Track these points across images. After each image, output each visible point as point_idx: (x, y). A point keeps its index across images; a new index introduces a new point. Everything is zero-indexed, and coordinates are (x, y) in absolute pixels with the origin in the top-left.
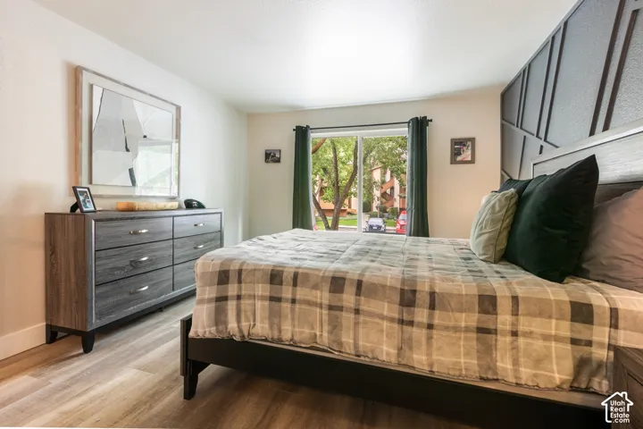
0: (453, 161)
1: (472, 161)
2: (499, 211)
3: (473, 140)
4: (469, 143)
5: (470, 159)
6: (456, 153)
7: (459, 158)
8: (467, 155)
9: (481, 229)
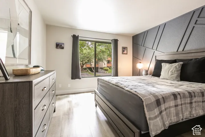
0: (123, 53)
1: (127, 54)
2: (179, 68)
3: (127, 48)
4: (126, 49)
5: (126, 53)
6: (123, 51)
7: (124, 53)
8: (125, 52)
9: (172, 73)
